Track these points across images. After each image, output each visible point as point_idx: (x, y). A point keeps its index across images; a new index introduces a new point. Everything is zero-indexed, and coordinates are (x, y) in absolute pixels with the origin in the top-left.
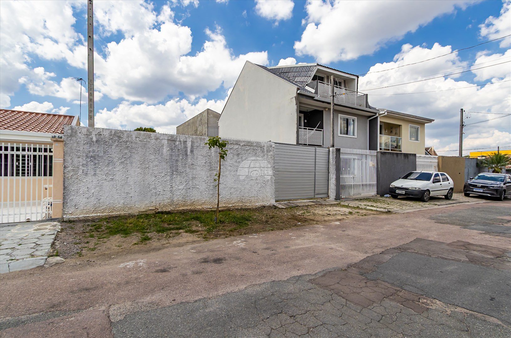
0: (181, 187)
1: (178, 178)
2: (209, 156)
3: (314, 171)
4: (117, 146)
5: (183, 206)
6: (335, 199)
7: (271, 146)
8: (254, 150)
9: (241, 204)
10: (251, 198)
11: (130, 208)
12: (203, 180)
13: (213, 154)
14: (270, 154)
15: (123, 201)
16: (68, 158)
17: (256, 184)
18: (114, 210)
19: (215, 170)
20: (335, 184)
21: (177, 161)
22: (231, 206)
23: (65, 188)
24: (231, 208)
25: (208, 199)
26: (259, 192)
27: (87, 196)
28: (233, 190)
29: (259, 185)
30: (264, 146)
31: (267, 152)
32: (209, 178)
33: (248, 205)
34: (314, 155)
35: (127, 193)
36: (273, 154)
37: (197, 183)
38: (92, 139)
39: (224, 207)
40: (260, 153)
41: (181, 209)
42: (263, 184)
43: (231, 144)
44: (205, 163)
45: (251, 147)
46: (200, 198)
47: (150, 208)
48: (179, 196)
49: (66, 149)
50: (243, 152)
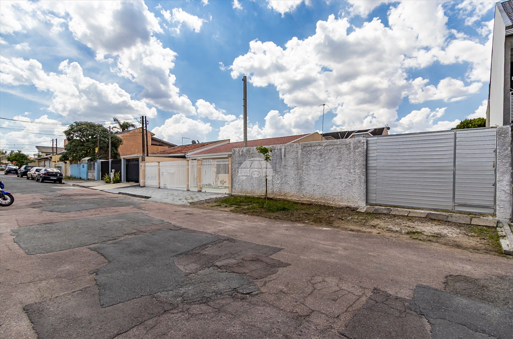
0: (278, 182)
1: (277, 176)
2: (297, 158)
3: (452, 168)
4: (249, 156)
5: (279, 196)
6: (510, 219)
7: (360, 142)
8: (338, 148)
9: (324, 201)
10: (334, 197)
11: (254, 193)
12: (292, 177)
13: (299, 156)
14: (358, 151)
15: (251, 188)
16: (233, 165)
17: (340, 183)
18: (247, 193)
19: (301, 169)
20: (509, 192)
21: (276, 163)
22: (314, 202)
23: (232, 180)
24: (315, 203)
25: (295, 193)
26: (343, 192)
27: (238, 184)
28: (315, 187)
29: (344, 184)
30: (350, 143)
31: (354, 148)
32: (296, 176)
33: (332, 203)
34: (453, 144)
35: (252, 184)
36: (362, 150)
37: (288, 179)
38: (240, 154)
39: (308, 201)
40: (345, 151)
41: (278, 197)
42: (348, 184)
43: (314, 145)
44: (294, 164)
45: (335, 146)
46: (290, 191)
47: (262, 194)
48: (277, 188)
49: (232, 160)
50: (326, 152)
